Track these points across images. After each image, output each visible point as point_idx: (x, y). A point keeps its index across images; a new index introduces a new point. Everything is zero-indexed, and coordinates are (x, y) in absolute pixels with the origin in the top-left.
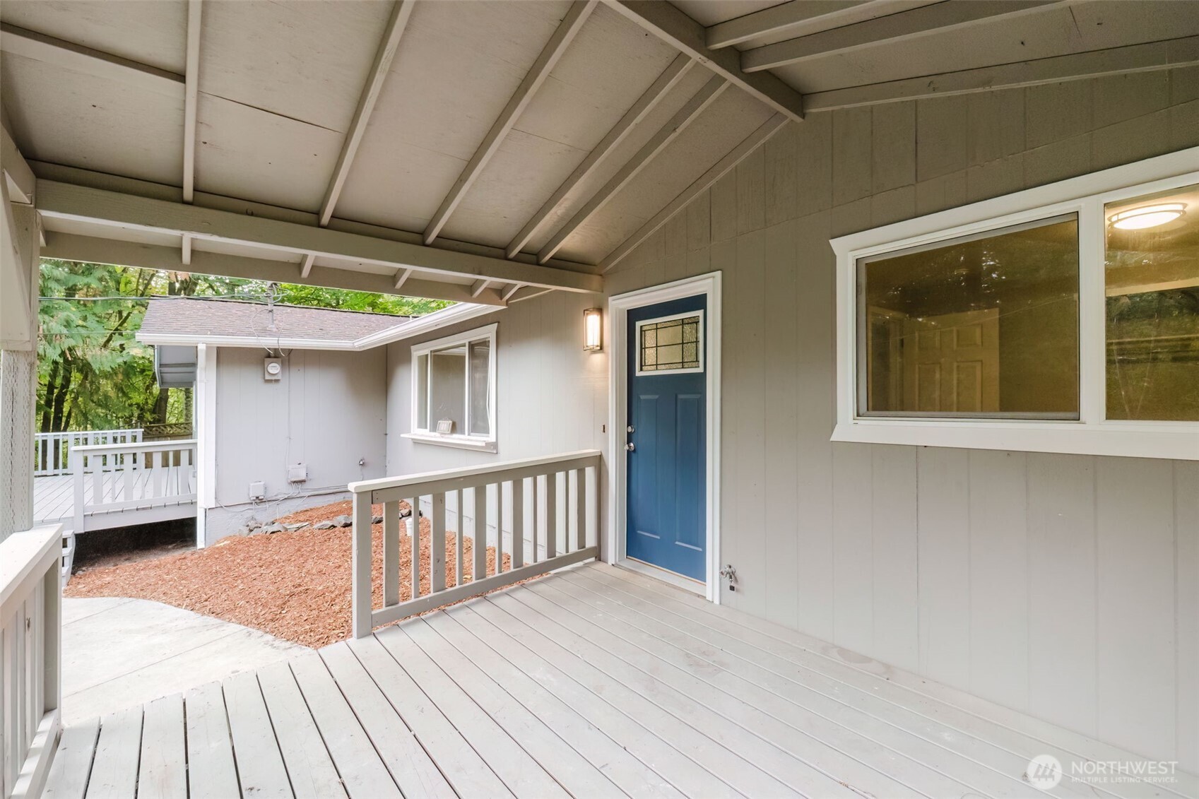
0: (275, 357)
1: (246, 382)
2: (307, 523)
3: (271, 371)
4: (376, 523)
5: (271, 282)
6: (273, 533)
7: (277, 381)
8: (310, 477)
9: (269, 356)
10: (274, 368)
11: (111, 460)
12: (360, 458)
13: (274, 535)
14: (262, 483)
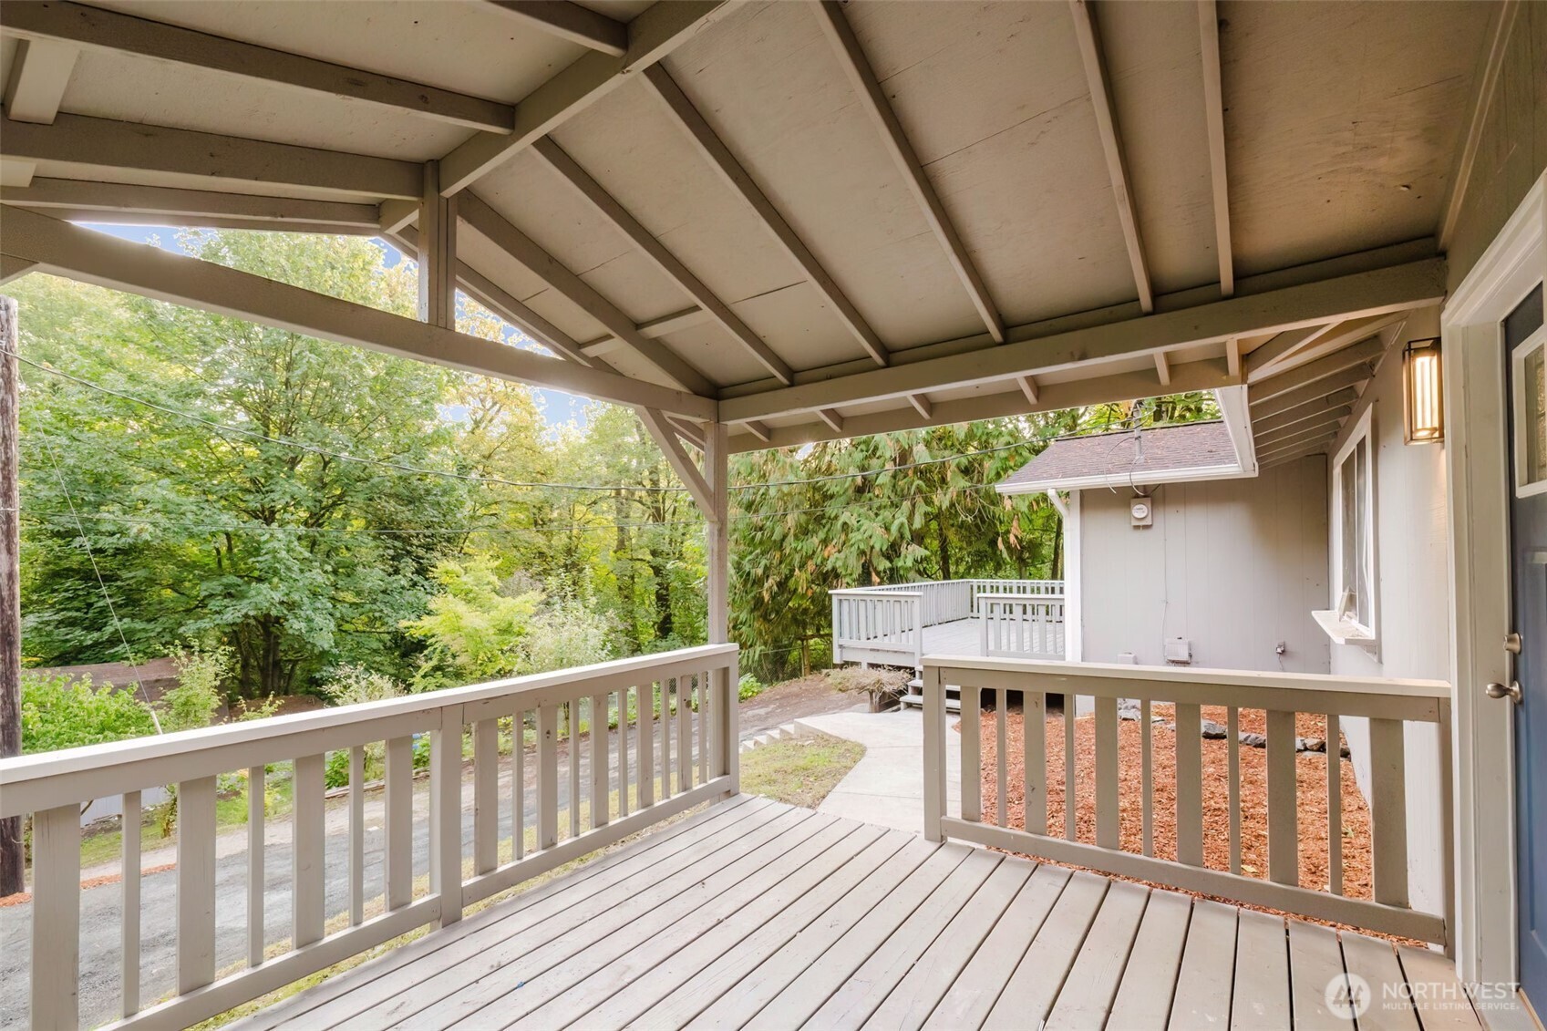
0: (1144, 497)
1: (1113, 529)
2: (1160, 718)
3: (1137, 515)
4: (1255, 746)
5: (1135, 401)
6: (1125, 719)
7: (1147, 527)
8: (1194, 658)
9: (1137, 496)
10: (1140, 511)
11: (1029, 609)
12: (1281, 641)
13: (1125, 723)
14: (1132, 656)
